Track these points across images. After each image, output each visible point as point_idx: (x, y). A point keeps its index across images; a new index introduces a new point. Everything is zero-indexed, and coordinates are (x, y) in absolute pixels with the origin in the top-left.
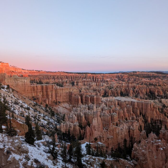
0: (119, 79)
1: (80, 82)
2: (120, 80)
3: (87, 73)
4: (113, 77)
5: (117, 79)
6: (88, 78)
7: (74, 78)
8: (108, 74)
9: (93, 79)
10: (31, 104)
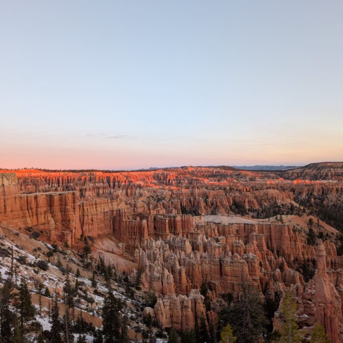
0: (159, 182)
1: (90, 189)
2: (161, 183)
3: (92, 171)
4: (147, 177)
5: (155, 182)
6: (97, 180)
7: (64, 182)
8: (136, 173)
9: (109, 182)
10: (39, 249)
